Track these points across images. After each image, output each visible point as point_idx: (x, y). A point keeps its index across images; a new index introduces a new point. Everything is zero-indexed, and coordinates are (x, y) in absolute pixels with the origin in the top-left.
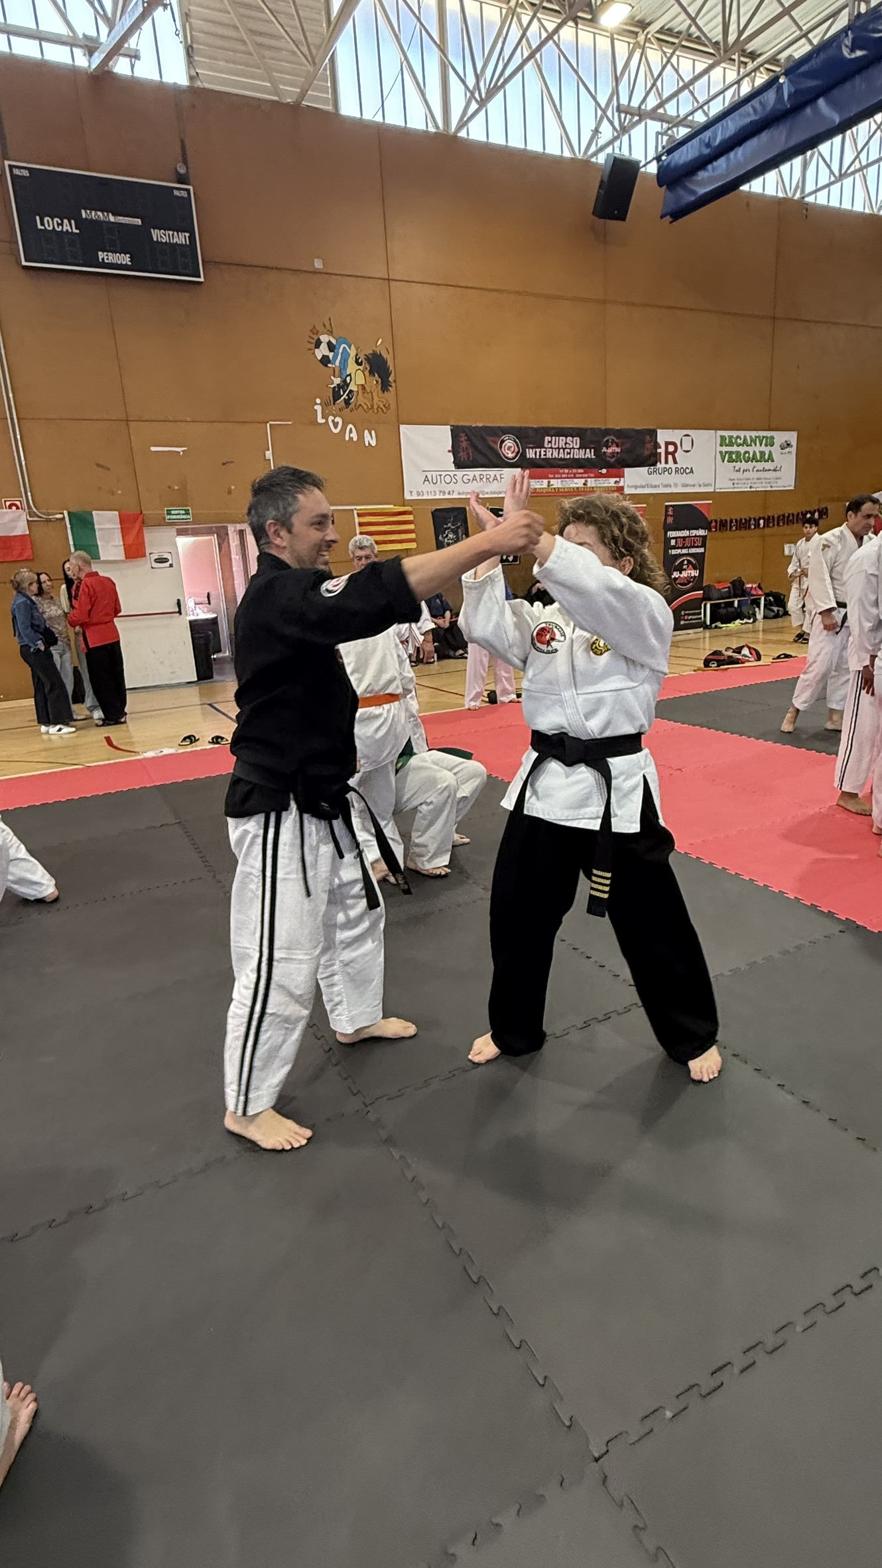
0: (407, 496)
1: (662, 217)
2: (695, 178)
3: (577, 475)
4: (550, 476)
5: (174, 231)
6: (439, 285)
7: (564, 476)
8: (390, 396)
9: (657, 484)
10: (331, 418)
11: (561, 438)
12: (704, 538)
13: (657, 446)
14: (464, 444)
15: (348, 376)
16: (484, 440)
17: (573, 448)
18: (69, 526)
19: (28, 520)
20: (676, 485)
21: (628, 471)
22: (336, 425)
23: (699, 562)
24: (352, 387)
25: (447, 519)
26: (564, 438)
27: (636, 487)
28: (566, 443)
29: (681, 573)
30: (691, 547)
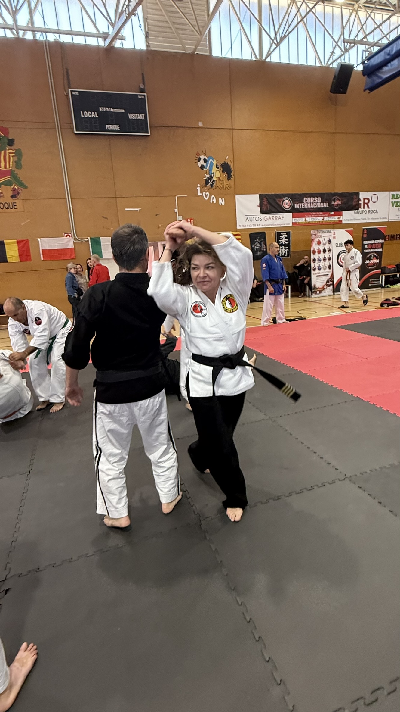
0: (238, 227)
1: (364, 91)
2: (381, 71)
3: (319, 215)
4: (306, 216)
5: (137, 114)
6: (255, 130)
7: (313, 216)
8: (231, 182)
9: (359, 218)
10: (204, 193)
11: (312, 198)
12: (382, 244)
13: (359, 200)
14: (265, 203)
15: (212, 173)
16: (275, 200)
17: (318, 203)
18: (90, 244)
19: (74, 242)
20: (369, 219)
21: (344, 212)
22: (206, 196)
23: (379, 255)
24: (214, 178)
25: (257, 237)
26: (313, 198)
27: (348, 220)
28: (314, 200)
29: (370, 261)
30: (376, 248)
